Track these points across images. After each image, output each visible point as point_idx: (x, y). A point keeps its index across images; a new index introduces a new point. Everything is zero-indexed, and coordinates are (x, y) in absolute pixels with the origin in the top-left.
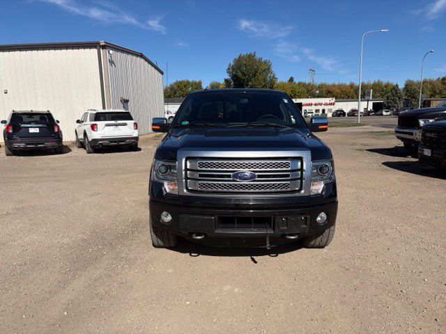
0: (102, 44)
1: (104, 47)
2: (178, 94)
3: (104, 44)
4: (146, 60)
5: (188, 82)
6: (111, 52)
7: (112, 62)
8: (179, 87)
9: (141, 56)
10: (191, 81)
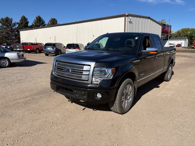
0: (127, 15)
1: (127, 16)
2: (181, 35)
3: (127, 14)
4: (152, 19)
5: (189, 29)
6: (130, 18)
7: (130, 22)
8: (183, 31)
9: (149, 18)
10: (190, 28)
